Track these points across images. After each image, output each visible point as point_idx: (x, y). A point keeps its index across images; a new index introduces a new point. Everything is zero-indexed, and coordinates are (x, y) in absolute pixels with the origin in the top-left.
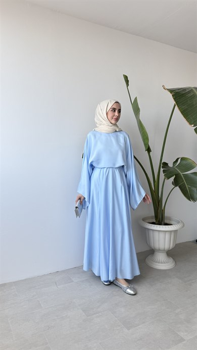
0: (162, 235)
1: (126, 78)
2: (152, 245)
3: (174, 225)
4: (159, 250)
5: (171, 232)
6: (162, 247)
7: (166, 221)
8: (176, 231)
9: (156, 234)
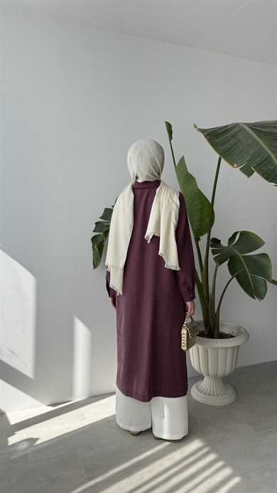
1: (169, 127)
5: (226, 349)
7: (221, 330)
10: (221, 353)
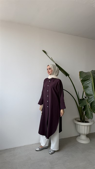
0: (83, 127)
2: (79, 132)
3: (90, 122)
5: (88, 126)
6: (83, 133)
7: (86, 120)
8: (90, 126)
9: (81, 126)
10: (86, 127)
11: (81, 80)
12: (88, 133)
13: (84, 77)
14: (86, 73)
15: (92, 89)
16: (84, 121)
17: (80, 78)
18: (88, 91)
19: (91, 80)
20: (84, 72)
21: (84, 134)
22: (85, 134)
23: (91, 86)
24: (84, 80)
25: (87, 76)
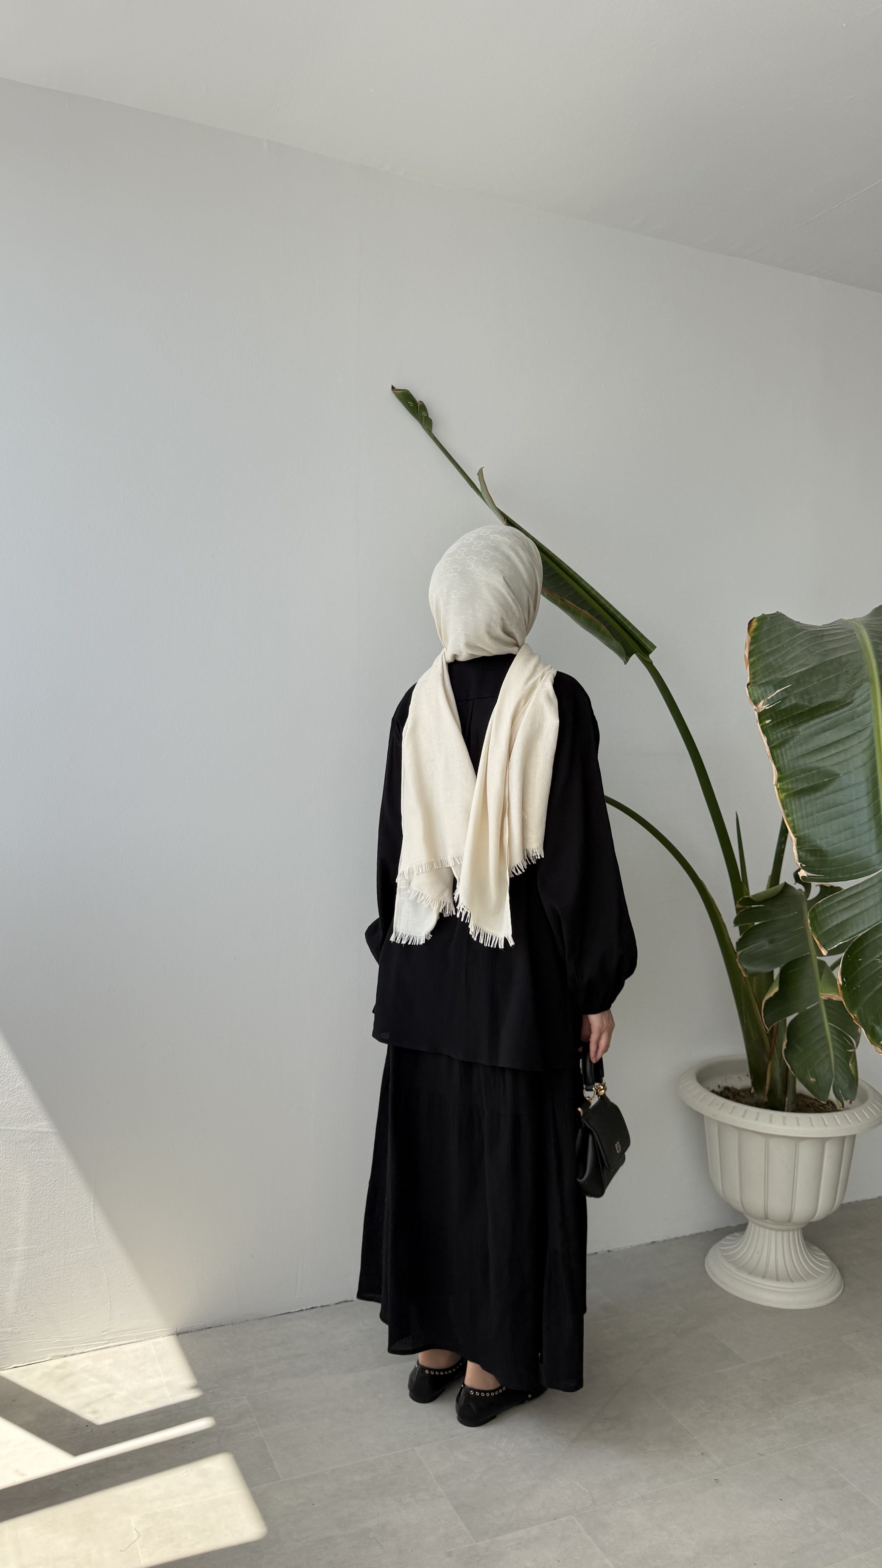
0: (780, 1154)
2: (735, 1198)
4: (767, 1218)
5: (823, 1140)
6: (778, 1206)
8: (847, 1143)
9: (756, 1146)
10: (806, 1154)
11: (762, 706)
12: (823, 1207)
13: (798, 680)
14: (817, 636)
15: (864, 802)
16: (785, 1093)
17: (758, 692)
18: (830, 819)
19: (868, 716)
20: (795, 628)
21: (785, 1223)
22: (789, 1221)
23: (860, 776)
24: (795, 707)
25: (824, 663)
